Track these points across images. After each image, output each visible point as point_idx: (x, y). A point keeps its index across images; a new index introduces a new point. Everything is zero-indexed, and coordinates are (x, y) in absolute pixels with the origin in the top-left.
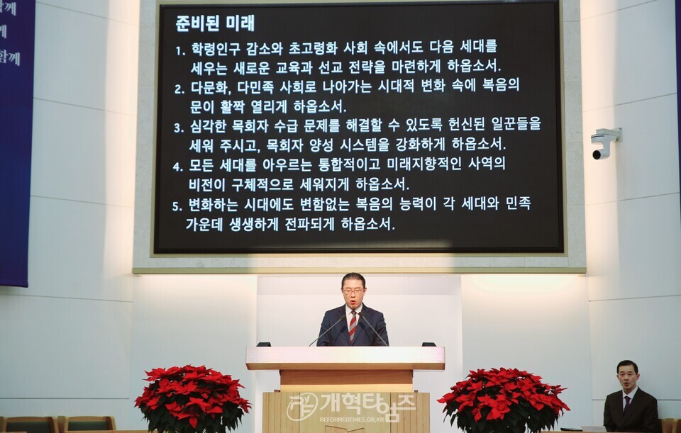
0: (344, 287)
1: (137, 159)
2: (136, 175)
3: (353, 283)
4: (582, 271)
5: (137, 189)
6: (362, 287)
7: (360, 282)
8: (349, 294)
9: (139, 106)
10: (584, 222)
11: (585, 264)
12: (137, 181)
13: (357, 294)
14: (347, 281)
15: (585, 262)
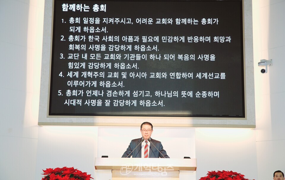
0: (142, 129)
1: (42, 70)
2: (41, 78)
3: (147, 127)
4: (254, 127)
5: (41, 85)
6: (151, 129)
7: (150, 126)
8: (144, 132)
9: (43, 46)
10: (255, 103)
11: (255, 124)
12: (41, 81)
13: (149, 132)
14: (144, 126)
15: (255, 123)
